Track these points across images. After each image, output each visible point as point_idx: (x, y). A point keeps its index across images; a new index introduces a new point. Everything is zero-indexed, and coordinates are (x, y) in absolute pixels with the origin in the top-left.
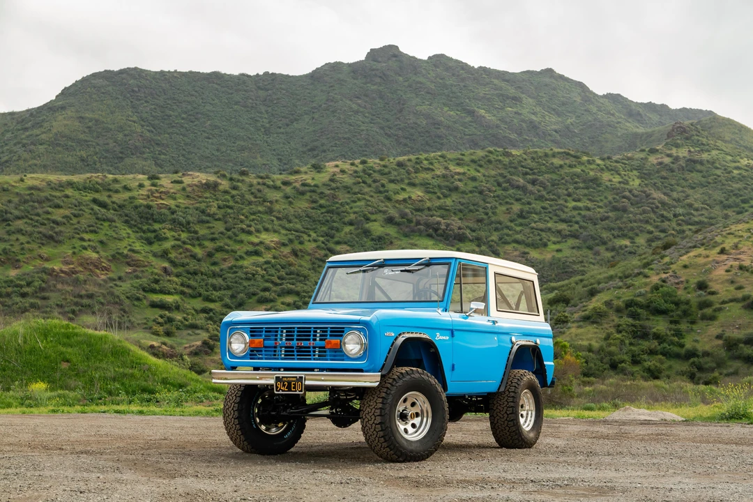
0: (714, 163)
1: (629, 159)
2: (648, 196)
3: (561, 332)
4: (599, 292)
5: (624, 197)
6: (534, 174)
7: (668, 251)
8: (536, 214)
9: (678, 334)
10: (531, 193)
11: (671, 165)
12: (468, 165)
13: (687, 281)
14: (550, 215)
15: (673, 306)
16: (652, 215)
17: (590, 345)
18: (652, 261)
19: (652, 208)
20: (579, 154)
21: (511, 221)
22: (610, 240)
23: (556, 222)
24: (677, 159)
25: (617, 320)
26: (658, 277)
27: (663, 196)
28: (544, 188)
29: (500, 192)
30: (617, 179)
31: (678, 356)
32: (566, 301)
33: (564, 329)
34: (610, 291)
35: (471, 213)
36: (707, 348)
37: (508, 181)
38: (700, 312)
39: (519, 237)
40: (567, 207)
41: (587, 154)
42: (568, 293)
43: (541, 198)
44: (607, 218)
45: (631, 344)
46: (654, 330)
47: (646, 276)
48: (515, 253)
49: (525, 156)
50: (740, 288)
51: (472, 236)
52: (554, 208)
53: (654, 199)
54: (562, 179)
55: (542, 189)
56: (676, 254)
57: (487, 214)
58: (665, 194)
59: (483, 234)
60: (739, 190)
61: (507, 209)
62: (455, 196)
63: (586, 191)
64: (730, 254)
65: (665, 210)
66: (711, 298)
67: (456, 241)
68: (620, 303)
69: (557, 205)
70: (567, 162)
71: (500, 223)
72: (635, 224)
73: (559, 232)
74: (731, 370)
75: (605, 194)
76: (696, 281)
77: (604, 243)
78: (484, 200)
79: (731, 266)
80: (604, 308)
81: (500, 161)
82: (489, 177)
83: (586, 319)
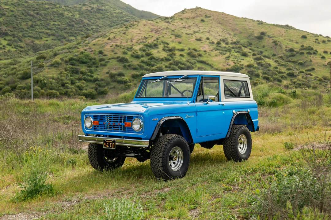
0: (106, 10)
1: (75, 7)
2: (82, 21)
3: (41, 71)
4: (58, 54)
5: (73, 21)
6: (37, 10)
7: (87, 39)
8: (38, 26)
9: (91, 72)
10: (36, 18)
11: (91, 10)
12: (10, 6)
13: (95, 51)
14: (44, 27)
15: (89, 60)
16: (84, 29)
17: (53, 76)
18: (81, 42)
19: (84, 26)
20: (55, 4)
21: (28, 28)
22: (67, 37)
23: (46, 29)
24: (93, 8)
25: (65, 66)
26: (83, 48)
27: (87, 21)
28: (42, 16)
29: (23, 17)
30: (70, 14)
31: (90, 81)
32: (44, 58)
33: (42, 70)
34: (63, 54)
35: (11, 25)
36: (103, 77)
37: (27, 13)
38: (100, 63)
39: (31, 35)
40: (50, 24)
41: (59, 4)
42: (45, 55)
43: (40, 20)
44: (66, 29)
45: (71, 76)
46: (81, 70)
47: (78, 48)
48: (29, 41)
49: (34, 3)
50: (116, 53)
51: (11, 34)
52: (45, 24)
53: (84, 22)
54: (49, 13)
55: (40, 16)
56: (91, 40)
57: (17, 25)
58: (88, 21)
59: (15, 33)
60: (116, 21)
61: (26, 24)
62: (4, 18)
63: (58, 18)
64: (112, 40)
65: (88, 26)
66: (104, 57)
67: (4, 35)
68: (67, 59)
69: (46, 23)
70: (51, 7)
71: (23, 29)
72: (77, 31)
73: (47, 33)
74: (112, 86)
75: (66, 20)
76: (98, 50)
77: (65, 38)
78: (17, 20)
79: (113, 45)
80: (60, 61)
81: (23, 4)
82: (19, 10)
83: (52, 65)
